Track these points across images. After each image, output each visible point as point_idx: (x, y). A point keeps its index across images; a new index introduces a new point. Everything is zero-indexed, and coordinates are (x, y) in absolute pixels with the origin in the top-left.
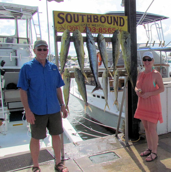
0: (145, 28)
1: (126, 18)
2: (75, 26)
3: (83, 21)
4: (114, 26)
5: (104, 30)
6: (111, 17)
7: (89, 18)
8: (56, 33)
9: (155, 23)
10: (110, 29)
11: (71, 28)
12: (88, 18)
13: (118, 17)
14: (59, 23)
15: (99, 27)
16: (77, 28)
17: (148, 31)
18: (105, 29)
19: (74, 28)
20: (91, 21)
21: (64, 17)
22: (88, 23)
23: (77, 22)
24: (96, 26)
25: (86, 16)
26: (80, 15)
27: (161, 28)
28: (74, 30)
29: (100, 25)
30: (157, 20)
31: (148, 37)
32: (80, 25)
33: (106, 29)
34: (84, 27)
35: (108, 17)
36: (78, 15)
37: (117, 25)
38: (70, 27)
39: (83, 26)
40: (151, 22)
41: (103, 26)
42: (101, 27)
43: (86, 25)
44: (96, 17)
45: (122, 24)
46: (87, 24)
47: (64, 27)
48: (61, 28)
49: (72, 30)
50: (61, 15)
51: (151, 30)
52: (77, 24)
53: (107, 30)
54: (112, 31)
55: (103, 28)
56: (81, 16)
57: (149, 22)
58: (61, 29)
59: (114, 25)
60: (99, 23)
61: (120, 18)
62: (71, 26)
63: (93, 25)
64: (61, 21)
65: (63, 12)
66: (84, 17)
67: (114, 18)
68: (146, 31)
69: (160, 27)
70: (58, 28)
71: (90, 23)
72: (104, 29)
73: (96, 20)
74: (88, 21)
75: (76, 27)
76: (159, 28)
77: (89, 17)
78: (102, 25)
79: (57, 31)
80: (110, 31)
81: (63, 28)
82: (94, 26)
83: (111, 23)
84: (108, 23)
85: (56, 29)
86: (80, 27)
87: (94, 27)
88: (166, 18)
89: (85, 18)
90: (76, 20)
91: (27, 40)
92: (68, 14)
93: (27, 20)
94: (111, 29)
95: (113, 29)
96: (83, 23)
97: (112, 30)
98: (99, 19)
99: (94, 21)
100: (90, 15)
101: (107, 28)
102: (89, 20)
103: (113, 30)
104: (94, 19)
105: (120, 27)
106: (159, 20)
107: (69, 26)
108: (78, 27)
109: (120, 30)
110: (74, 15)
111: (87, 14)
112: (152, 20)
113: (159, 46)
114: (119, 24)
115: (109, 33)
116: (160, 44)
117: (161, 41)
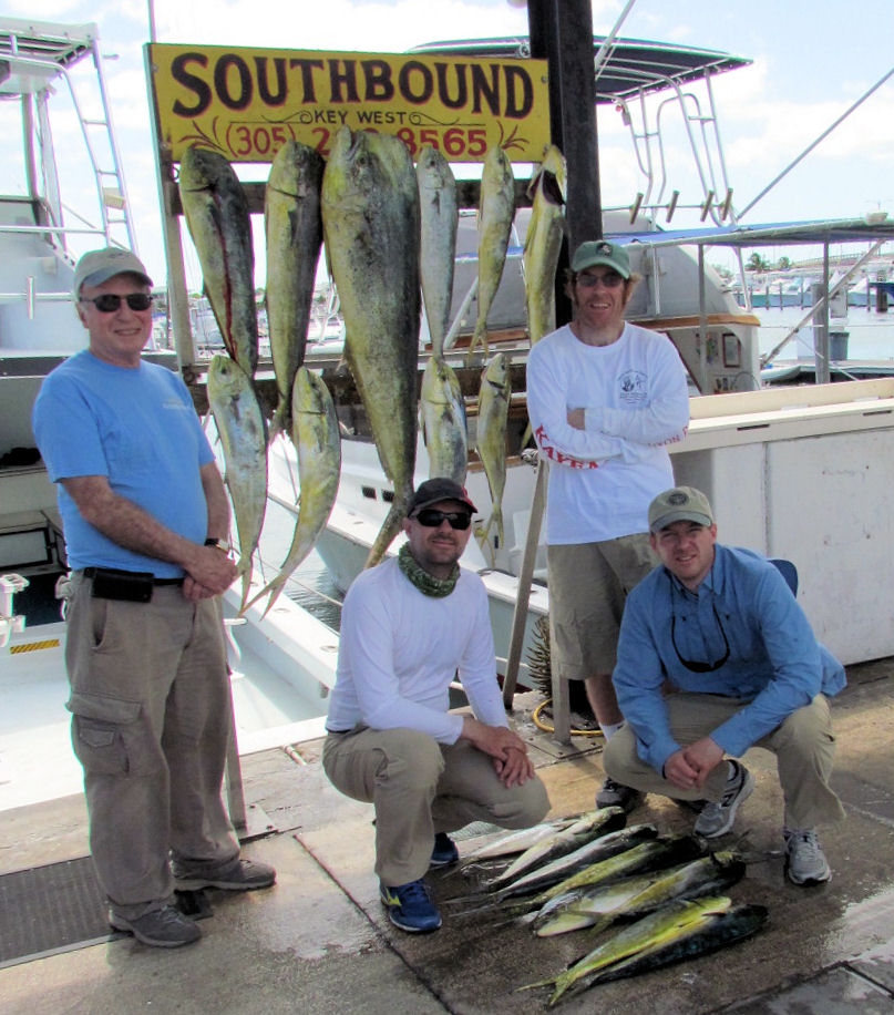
0: (627, 119)
1: (539, 70)
2: (269, 128)
3: (309, 96)
4: (478, 115)
5: (424, 139)
6: (460, 69)
7: (342, 78)
8: (171, 169)
9: (678, 91)
10: (453, 136)
11: (247, 139)
12: (336, 79)
13: (495, 69)
14: (180, 109)
15: (397, 126)
16: (279, 134)
17: (646, 136)
18: (428, 136)
19: (261, 136)
20: (353, 96)
21: (207, 75)
22: (336, 107)
23: (279, 100)
24: (384, 119)
25: (327, 66)
26: (294, 63)
27: (713, 119)
28: (263, 146)
29: (401, 114)
30: (689, 78)
31: (647, 170)
32: (297, 118)
33: (435, 132)
34: (315, 131)
35: (442, 69)
36: (280, 64)
37: (495, 110)
38: (243, 134)
39: (314, 125)
40: (660, 87)
41: (416, 120)
42: (407, 124)
43: (325, 116)
44: (377, 72)
45: (519, 106)
46: (330, 113)
47: (210, 134)
48: (193, 141)
49: (254, 150)
50: (192, 68)
51: (658, 134)
52: (276, 113)
53: (441, 141)
54: (468, 145)
55: (416, 131)
56: (299, 69)
57: (646, 89)
59: (477, 109)
60: (398, 102)
61: (510, 71)
62: (249, 126)
63: (363, 117)
64: (192, 99)
65: (198, 51)
66: (315, 71)
67: (477, 70)
68: (635, 137)
69: (707, 114)
70: (176, 137)
71: (346, 106)
72: (423, 134)
73: (380, 90)
74: (336, 97)
75: (274, 130)
76: (703, 121)
77: (342, 71)
78: (414, 114)
79: (175, 156)
80: (455, 146)
81: (205, 137)
82: (369, 120)
83: (460, 103)
84: (447, 102)
85: (169, 146)
86: (296, 128)
87: (373, 125)
88: (734, 64)
89: (322, 79)
90: (274, 91)
91: (29, 206)
92: (229, 59)
93: (26, 99)
94: (461, 132)
95: (471, 134)
96: (310, 107)
97: (465, 138)
98: (395, 79)
99: (371, 95)
100: (346, 62)
101: (437, 128)
102: (344, 87)
103: (471, 139)
104: (371, 81)
105: (510, 124)
106: (699, 75)
107: (236, 126)
108: (287, 129)
109: (509, 141)
110: (261, 63)
111: (332, 58)
112: (662, 78)
113: (703, 219)
114: (503, 105)
115: (454, 157)
116: (707, 208)
117: (710, 188)
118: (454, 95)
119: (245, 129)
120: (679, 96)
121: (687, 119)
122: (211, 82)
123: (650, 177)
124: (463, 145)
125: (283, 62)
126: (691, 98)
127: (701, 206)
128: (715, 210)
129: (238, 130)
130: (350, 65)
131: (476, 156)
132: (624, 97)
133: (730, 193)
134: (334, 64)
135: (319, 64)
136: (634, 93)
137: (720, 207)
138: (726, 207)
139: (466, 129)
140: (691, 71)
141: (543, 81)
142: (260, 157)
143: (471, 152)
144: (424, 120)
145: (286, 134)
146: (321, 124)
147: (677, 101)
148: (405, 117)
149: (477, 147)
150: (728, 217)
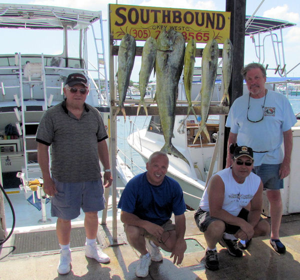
0: (254, 41)
1: (228, 15)
2: (143, 30)
3: (156, 21)
4: (207, 29)
5: (190, 35)
6: (203, 14)
7: (166, 16)
8: (113, 41)
10: (199, 35)
11: (136, 33)
12: (164, 16)
13: (213, 14)
14: (117, 24)
15: (182, 31)
16: (146, 32)
17: (259, 46)
18: (191, 34)
19: (140, 33)
20: (169, 21)
21: (126, 14)
22: (164, 24)
23: (146, 22)
24: (178, 29)
25: (162, 12)
26: (152, 11)
27: (282, 42)
28: (140, 36)
30: (275, 29)
31: (259, 57)
32: (151, 28)
33: (193, 34)
34: (156, 32)
35: (197, 13)
36: (148, 11)
37: (213, 27)
38: (135, 32)
39: (156, 30)
40: (265, 31)
41: (188, 29)
42: (185, 30)
43: (160, 27)
44: (177, 14)
45: (220, 26)
46: (162, 27)
47: (125, 32)
48: (120, 33)
49: (138, 37)
50: (122, 12)
51: (263, 46)
52: (145, 26)
53: (195, 36)
54: (203, 38)
55: (188, 32)
56: (153, 13)
57: (261, 32)
58: (120, 35)
59: (207, 27)
60: (183, 24)
61: (218, 15)
62: (137, 30)
64: (120, 21)
65: (123, 7)
66: (158, 14)
67: (208, 15)
68: (256, 46)
69: (280, 40)
70: (115, 32)
71: (167, 24)
72: (190, 33)
73: (177, 20)
74: (164, 21)
75: (144, 31)
76: (278, 43)
77: (166, 14)
78: (187, 28)
79: (114, 38)
80: (199, 38)
81: (123, 32)
83: (202, 25)
84: (198, 24)
85: (113, 35)
86: (151, 31)
88: (290, 25)
89: (160, 16)
90: (145, 19)
92: (133, 9)
94: (202, 34)
95: (205, 34)
96: (156, 24)
97: (203, 35)
98: (182, 17)
99: (174, 21)
100: (168, 11)
101: (194, 32)
102: (166, 19)
103: (204, 36)
104: (175, 17)
105: (217, 31)
106: (278, 28)
107: (133, 29)
108: (148, 31)
109: (216, 37)
110: (142, 10)
111: (163, 9)
112: (266, 29)
113: (275, 73)
114: (215, 26)
115: (198, 41)
116: (277, 70)
117: (279, 64)
118: (200, 22)
119: (135, 30)
120: (271, 34)
121: (273, 42)
122: (127, 16)
123: (260, 59)
124: (202, 38)
125: (149, 10)
126: (275, 35)
127: (275, 69)
128: (280, 71)
129: (134, 30)
130: (169, 12)
131: (205, 41)
132: (253, 34)
133: (285, 66)
134: (164, 12)
135: (160, 11)
136: (257, 33)
137: (281, 70)
138: (283, 70)
139: (203, 33)
140: (275, 26)
141: (229, 19)
142: (140, 39)
143: (204, 40)
144: (190, 30)
145: (148, 32)
146: (158, 29)
147: (270, 36)
148: (184, 28)
149: (206, 38)
150: (284, 73)
